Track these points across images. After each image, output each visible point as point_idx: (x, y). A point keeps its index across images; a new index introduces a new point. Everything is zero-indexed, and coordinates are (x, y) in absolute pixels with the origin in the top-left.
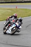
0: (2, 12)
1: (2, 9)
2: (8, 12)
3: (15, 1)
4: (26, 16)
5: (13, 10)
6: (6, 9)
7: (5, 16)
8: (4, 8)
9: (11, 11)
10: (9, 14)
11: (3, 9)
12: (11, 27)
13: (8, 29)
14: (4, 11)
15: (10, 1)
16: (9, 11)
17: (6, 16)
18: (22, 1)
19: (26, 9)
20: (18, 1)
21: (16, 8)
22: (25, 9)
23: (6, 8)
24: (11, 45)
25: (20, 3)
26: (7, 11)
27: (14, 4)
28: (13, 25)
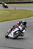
2: (6, 13)
3: (13, 2)
4: (25, 17)
5: (11, 11)
7: (3, 17)
8: (1, 9)
9: (9, 12)
10: (7, 15)
12: (14, 30)
13: (10, 33)
14: (2, 12)
15: (9, 2)
17: (4, 17)
18: (21, 1)
19: (26, 10)
20: (17, 1)
21: (15, 9)
22: (24, 10)
24: (9, 47)
25: (19, 3)
26: (5, 11)
28: (16, 28)
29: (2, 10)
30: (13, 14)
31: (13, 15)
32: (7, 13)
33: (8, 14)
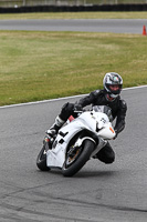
0: (78, 51)
1: (78, 38)
2: (103, 52)
5: (128, 44)
6: (97, 39)
7: (90, 73)
8: (85, 35)
9: (118, 47)
10: (108, 62)
11: (81, 38)
14: (84, 48)
16: (109, 47)
17: (95, 71)
21: (145, 33)
23: (94, 36)
27: (131, 13)
29: (86, 39)
30: (136, 58)
31: (134, 62)
32: (109, 52)
33: (116, 57)
